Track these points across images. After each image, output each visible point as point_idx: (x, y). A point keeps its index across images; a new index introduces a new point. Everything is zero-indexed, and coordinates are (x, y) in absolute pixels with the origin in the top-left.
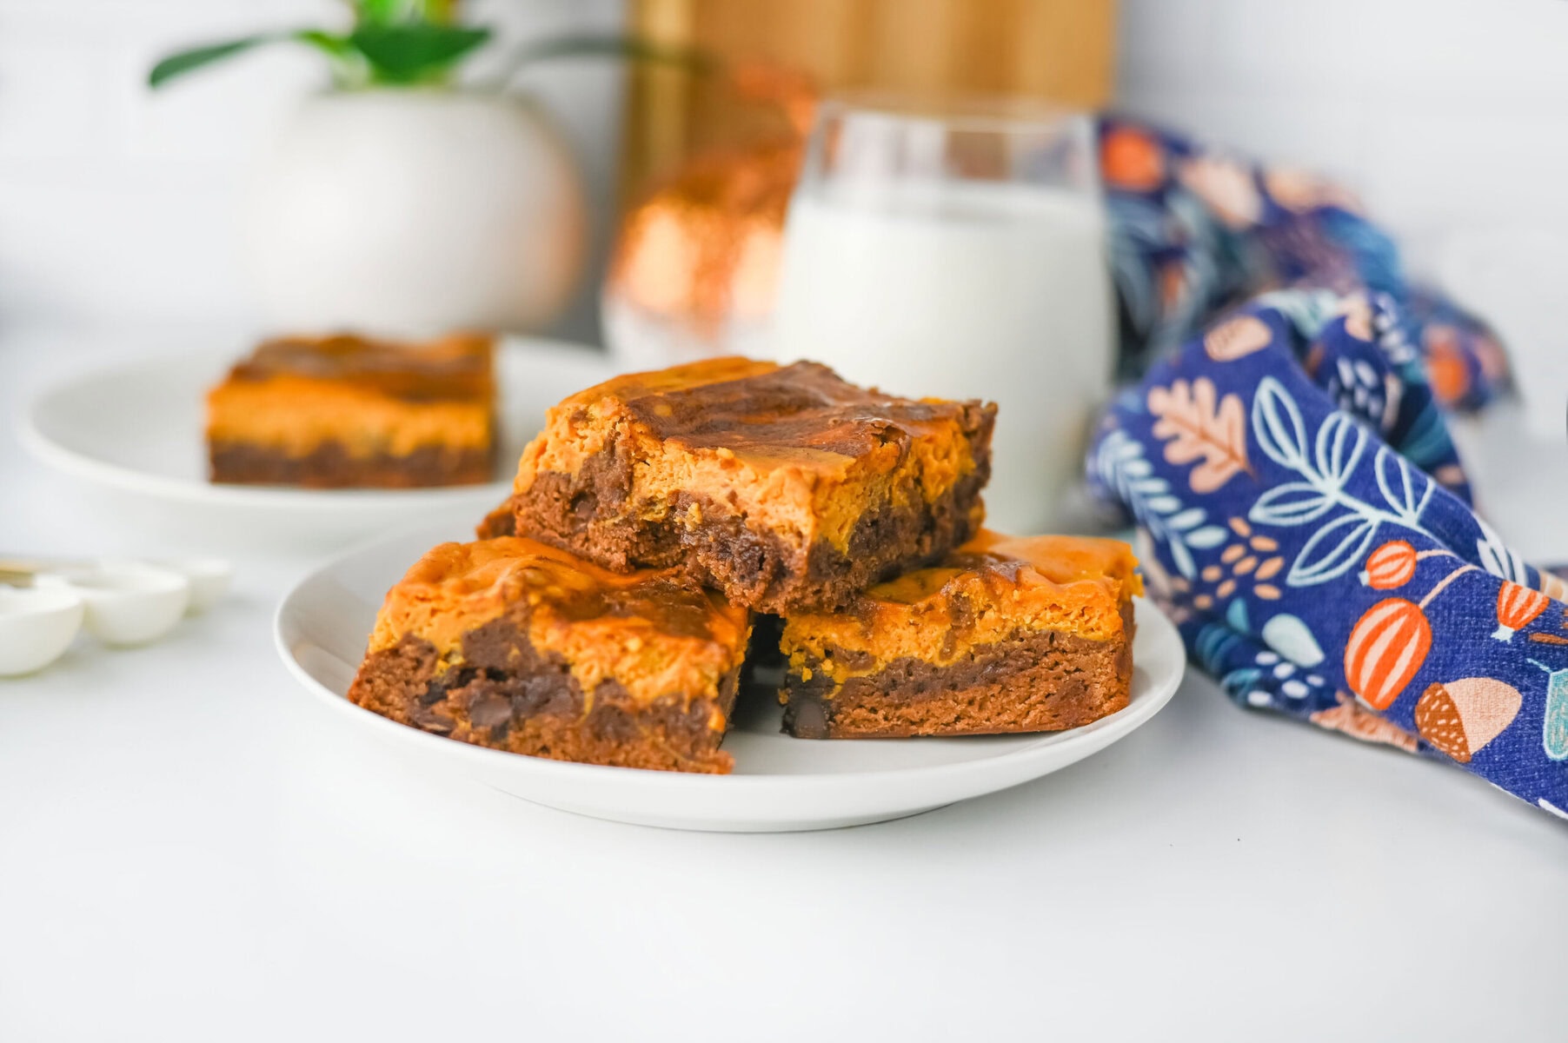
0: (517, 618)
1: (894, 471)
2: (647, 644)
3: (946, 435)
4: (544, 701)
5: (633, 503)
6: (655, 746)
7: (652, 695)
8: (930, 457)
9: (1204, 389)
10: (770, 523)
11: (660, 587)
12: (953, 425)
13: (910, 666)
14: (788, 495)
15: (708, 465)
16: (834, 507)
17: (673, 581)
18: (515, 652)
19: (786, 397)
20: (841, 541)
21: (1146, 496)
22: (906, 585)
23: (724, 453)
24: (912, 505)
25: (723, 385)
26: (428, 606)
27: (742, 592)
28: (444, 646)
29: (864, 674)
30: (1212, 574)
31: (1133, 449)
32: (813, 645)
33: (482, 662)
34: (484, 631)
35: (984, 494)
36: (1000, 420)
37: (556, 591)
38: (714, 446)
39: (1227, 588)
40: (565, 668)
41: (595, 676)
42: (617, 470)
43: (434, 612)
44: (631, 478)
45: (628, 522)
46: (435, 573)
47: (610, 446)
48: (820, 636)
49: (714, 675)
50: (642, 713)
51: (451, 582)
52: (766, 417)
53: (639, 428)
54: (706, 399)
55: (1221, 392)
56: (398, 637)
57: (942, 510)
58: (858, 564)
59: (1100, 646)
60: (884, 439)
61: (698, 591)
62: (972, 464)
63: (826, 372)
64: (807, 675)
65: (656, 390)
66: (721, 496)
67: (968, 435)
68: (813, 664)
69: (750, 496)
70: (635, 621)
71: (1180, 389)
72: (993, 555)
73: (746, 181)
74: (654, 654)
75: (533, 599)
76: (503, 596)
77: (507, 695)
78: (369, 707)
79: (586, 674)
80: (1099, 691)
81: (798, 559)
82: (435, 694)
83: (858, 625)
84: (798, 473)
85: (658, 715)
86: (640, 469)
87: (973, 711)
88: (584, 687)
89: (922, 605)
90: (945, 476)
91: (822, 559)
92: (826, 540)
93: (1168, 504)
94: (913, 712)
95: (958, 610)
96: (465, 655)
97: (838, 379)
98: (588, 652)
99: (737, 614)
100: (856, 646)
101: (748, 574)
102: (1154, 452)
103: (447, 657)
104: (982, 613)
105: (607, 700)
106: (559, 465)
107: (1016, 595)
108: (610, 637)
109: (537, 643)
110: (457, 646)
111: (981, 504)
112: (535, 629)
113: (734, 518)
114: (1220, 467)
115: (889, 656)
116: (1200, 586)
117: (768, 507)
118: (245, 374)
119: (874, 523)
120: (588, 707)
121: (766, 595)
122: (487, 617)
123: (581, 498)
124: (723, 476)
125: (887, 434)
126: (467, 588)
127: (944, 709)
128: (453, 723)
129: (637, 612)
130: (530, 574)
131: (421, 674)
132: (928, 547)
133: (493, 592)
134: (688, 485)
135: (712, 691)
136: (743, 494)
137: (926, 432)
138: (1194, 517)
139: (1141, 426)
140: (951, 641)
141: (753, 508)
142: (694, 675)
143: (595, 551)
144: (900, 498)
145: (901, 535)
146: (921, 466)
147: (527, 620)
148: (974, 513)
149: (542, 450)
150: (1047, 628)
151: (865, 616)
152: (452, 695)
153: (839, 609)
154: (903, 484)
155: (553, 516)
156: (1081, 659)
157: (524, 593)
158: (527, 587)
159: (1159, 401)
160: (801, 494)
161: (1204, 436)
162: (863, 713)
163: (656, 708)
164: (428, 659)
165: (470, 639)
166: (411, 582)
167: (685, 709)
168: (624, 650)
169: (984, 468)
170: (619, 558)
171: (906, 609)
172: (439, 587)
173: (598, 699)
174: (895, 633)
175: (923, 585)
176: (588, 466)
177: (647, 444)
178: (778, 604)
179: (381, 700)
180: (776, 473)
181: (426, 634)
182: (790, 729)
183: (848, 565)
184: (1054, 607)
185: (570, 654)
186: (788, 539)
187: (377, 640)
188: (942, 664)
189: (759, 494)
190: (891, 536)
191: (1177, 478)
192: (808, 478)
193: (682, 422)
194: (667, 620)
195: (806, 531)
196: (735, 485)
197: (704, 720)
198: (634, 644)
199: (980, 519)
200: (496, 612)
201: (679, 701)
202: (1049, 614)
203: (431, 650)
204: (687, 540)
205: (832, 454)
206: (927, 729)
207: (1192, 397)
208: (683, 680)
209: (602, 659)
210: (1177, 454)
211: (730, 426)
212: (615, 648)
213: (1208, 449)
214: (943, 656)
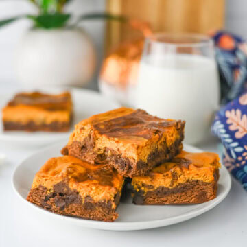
0: (66, 181)
1: (158, 142)
2: (97, 188)
3: (172, 131)
4: (73, 201)
5: (95, 150)
6: (100, 211)
7: (98, 200)
8: (168, 136)
9: (239, 112)
10: (128, 156)
11: (102, 171)
12: (174, 128)
13: (163, 188)
14: (131, 150)
15: (112, 142)
16: (142, 152)
17: (105, 168)
18: (66, 189)
19: (133, 121)
20: (145, 159)
21: (225, 138)
22: (162, 168)
23: (116, 139)
24: (164, 148)
25: (117, 118)
26: (44, 179)
27: (121, 172)
28: (49, 188)
29: (151, 190)
30: (240, 159)
31: (222, 126)
32: (139, 183)
33: (58, 191)
34: (58, 184)
35: (183, 142)
36: (186, 125)
37: (75, 174)
38: (114, 137)
39: (243, 163)
40: (78, 193)
41: (85, 195)
42: (91, 142)
43: (46, 180)
44: (95, 144)
45: (94, 154)
46: (47, 170)
47: (90, 136)
48: (141, 181)
49: (113, 195)
50: (96, 204)
51: (51, 172)
52: (128, 127)
53: (96, 132)
54: (113, 123)
55: (243, 113)
56: (38, 186)
57: (171, 148)
58: (150, 164)
59: (209, 184)
60: (156, 134)
61: (111, 171)
62: (179, 137)
63: (144, 113)
64: (138, 190)
65: (101, 120)
66: (115, 149)
67: (178, 130)
68: (139, 188)
69: (122, 150)
70: (95, 181)
71: (233, 111)
72: (184, 159)
73: (132, 51)
74: (99, 190)
75: (70, 177)
76: (62, 176)
77: (64, 199)
78: (31, 202)
79: (83, 194)
80: (209, 194)
81: (134, 165)
82: (47, 199)
83: (150, 179)
84: (133, 145)
85: (100, 204)
86: (97, 141)
87: (178, 199)
88: (82, 197)
89: (165, 174)
90: (171, 140)
91: (140, 164)
92: (141, 160)
93: (230, 141)
94: (164, 199)
95: (174, 176)
96: (54, 190)
97: (147, 114)
98: (83, 190)
99: (120, 177)
100: (149, 183)
101: (123, 168)
102: (226, 127)
103: (50, 191)
104: (180, 176)
105: (88, 200)
106: (78, 140)
107: (188, 172)
108: (88, 186)
109: (70, 187)
110: (52, 188)
111: (182, 145)
112: (70, 184)
113: (119, 155)
114: (242, 133)
115: (158, 186)
116: (237, 161)
117: (127, 152)
118: (12, 104)
119: (154, 154)
120: (83, 202)
121: (127, 173)
122: (59, 181)
123: (83, 148)
124: (116, 144)
125: (157, 132)
126: (54, 174)
127: (171, 198)
128: (51, 206)
129: (95, 179)
130: (69, 169)
131: (44, 194)
132: (168, 157)
133: (60, 175)
134: (108, 146)
135: (113, 199)
136: (121, 149)
137: (167, 130)
138: (235, 144)
139: (224, 120)
140: (172, 183)
141: (123, 153)
142: (108, 195)
143: (87, 160)
144: (160, 147)
145: (161, 155)
146: (165, 138)
147: (68, 182)
148: (180, 147)
149: (74, 136)
150: (196, 179)
151: (151, 177)
152: (51, 199)
153: (145, 175)
154: (161, 144)
155: (77, 151)
156: (204, 187)
157: (67, 175)
158: (69, 173)
159: (228, 114)
160: (134, 150)
161: (238, 125)
162: (151, 199)
163: (99, 203)
164: (45, 191)
165: (55, 186)
166: (41, 172)
167: (106, 203)
168: (91, 189)
169: (182, 137)
170: (93, 162)
171: (161, 175)
172: (47, 174)
173: (86, 200)
174: (159, 180)
175: (166, 167)
176: (85, 140)
177: (98, 136)
178: (130, 175)
179: (34, 200)
180: (128, 145)
181: (45, 185)
182: (134, 203)
183: (147, 165)
184: (197, 174)
185: (79, 190)
186: (131, 160)
187: (33, 186)
188: (170, 188)
189: (124, 149)
190: (158, 156)
191: (232, 134)
192: (136, 146)
193: (107, 129)
194: (102, 181)
195: (136, 159)
196: (119, 147)
197: (111, 206)
198: (94, 188)
199: (182, 148)
200: (61, 180)
201: (105, 201)
202: (196, 176)
203: (46, 189)
204: (108, 159)
205: (143, 138)
206: (167, 203)
207: (236, 114)
208: (106, 196)
209: (86, 191)
210: (232, 128)
211: (119, 130)
212: (89, 188)
213: (239, 128)
214: (171, 186)
